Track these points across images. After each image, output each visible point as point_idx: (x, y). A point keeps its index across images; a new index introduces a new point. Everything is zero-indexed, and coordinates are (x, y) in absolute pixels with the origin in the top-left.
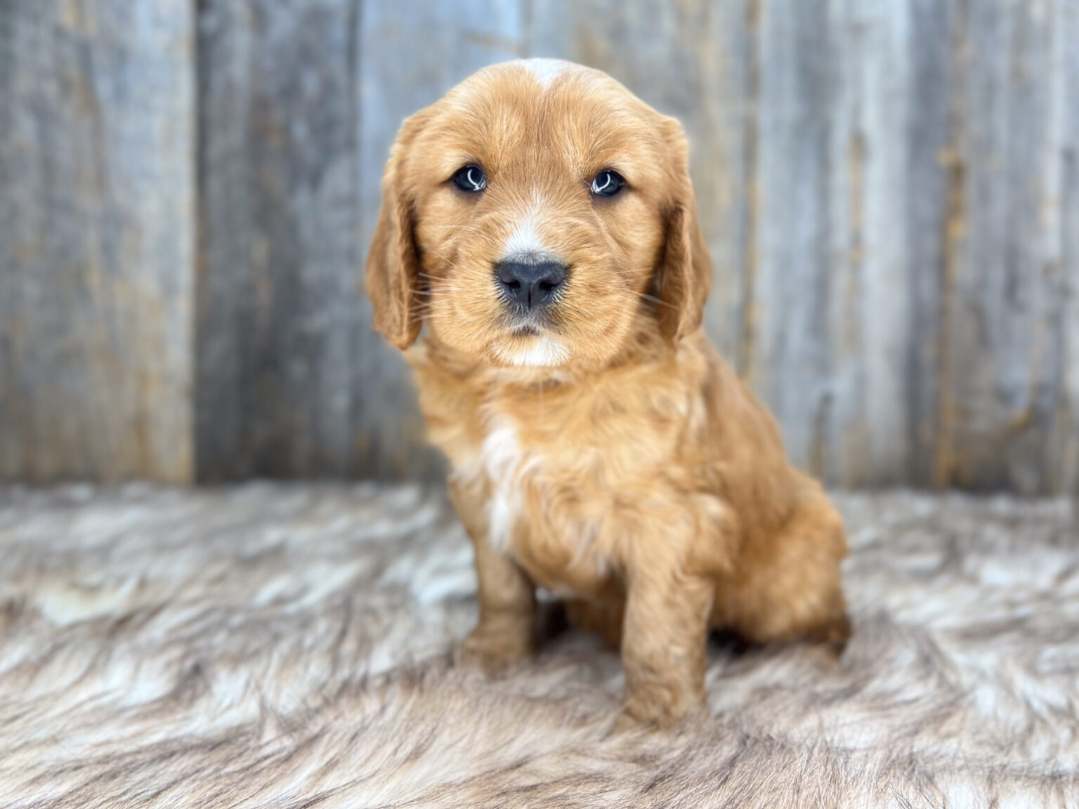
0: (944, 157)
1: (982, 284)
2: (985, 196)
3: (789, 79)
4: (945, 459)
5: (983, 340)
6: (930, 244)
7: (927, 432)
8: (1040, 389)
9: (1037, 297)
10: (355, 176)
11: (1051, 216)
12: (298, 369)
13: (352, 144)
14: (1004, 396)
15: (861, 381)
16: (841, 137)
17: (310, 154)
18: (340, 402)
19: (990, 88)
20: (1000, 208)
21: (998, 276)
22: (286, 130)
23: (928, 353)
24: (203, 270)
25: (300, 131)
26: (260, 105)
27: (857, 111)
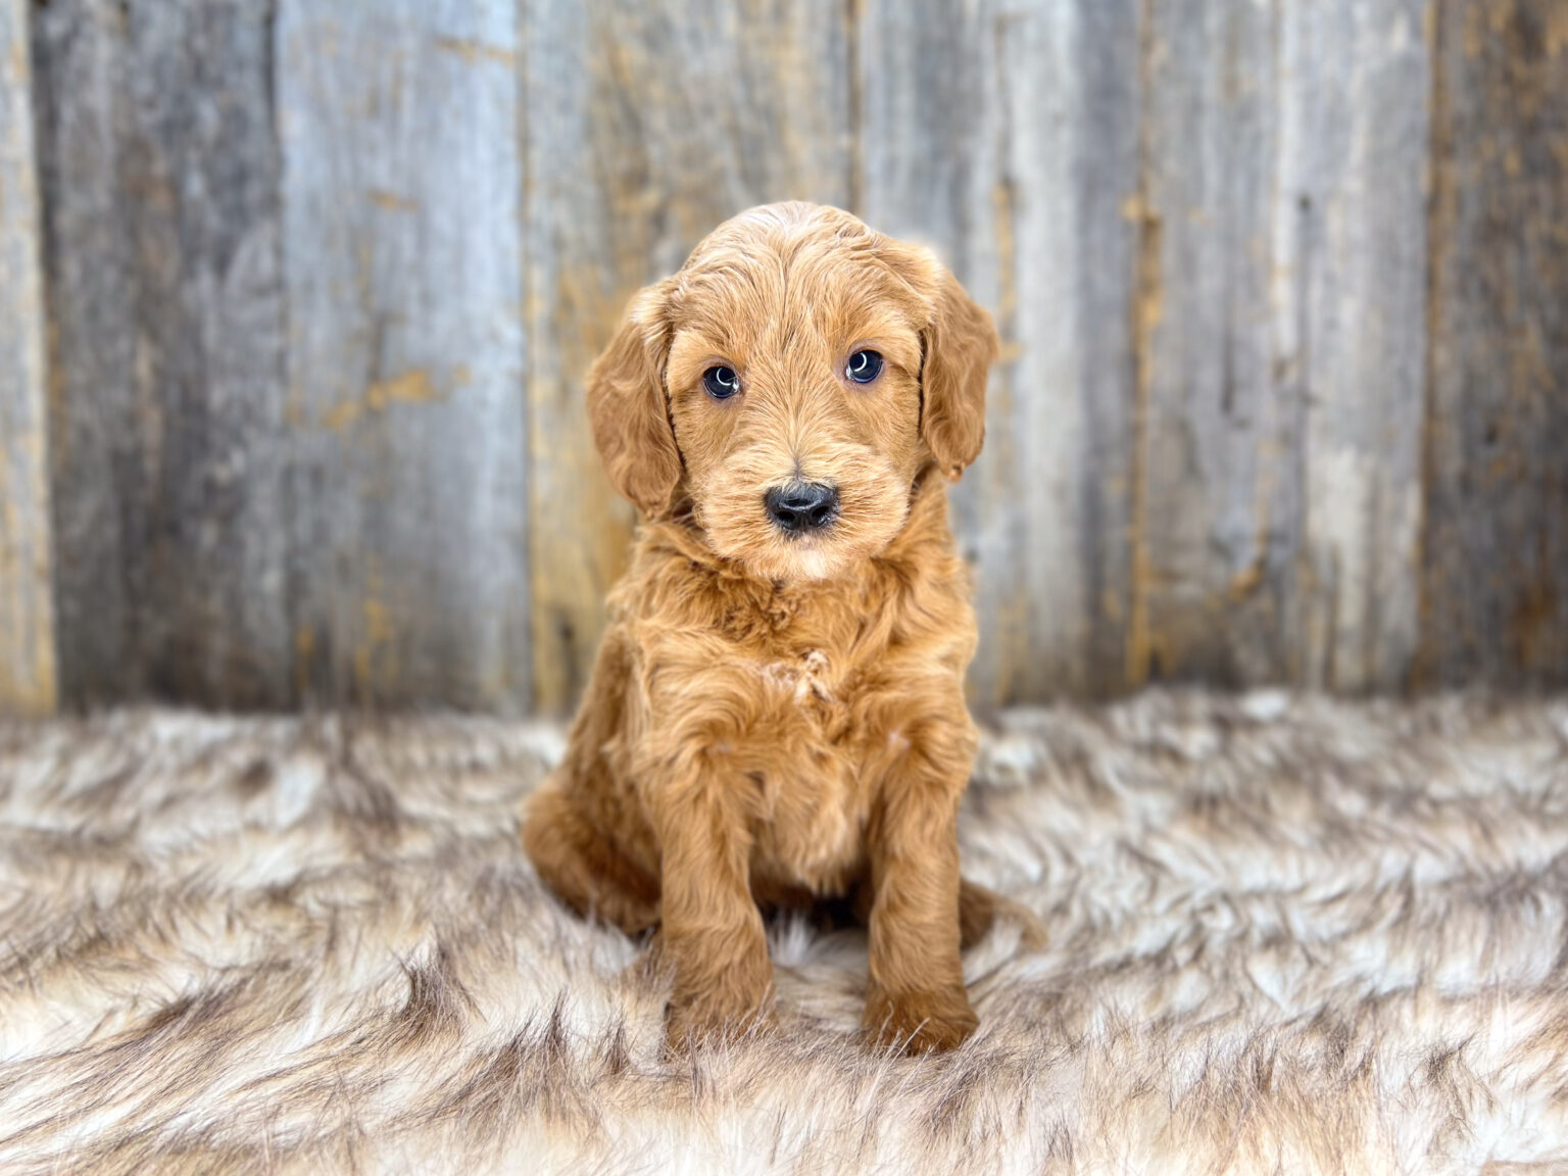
0: (1132, 210)
1: (1188, 391)
2: (1189, 264)
3: (905, 100)
4: (1141, 641)
5: (1191, 469)
6: (1115, 334)
7: (1113, 603)
8: (1270, 537)
9: (1265, 408)
10: (279, 252)
11: (1282, 292)
12: (208, 535)
13: (273, 204)
14: (1220, 549)
15: (1018, 532)
16: (983, 181)
17: (213, 221)
18: (272, 581)
19: (1195, 107)
20: (1209, 283)
21: (1210, 378)
22: (175, 185)
23: (1114, 490)
24: (59, 394)
25: (196, 185)
26: (134, 147)
27: (1005, 144)
